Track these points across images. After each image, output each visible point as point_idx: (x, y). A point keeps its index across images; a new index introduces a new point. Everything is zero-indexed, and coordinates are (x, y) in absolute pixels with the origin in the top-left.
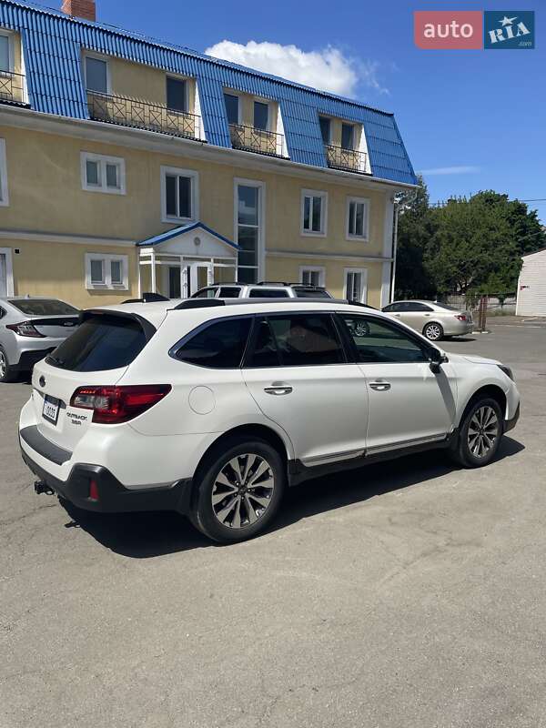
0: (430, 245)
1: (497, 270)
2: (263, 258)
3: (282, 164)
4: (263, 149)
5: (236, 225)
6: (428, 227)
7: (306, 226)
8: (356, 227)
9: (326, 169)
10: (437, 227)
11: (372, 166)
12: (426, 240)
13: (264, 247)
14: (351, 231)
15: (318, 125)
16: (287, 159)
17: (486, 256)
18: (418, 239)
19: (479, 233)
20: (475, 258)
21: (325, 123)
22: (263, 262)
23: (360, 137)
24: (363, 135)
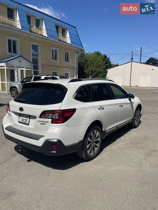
0: (86, 65)
1: (100, 73)
2: (40, 67)
3: (45, 39)
4: (39, 33)
5: (32, 57)
6: (85, 61)
7: (53, 58)
8: (67, 60)
9: (58, 41)
10: (87, 61)
11: (71, 42)
12: (85, 64)
13: (40, 64)
14: (65, 61)
15: (55, 28)
16: (47, 37)
17: (97, 69)
18: (83, 64)
19: (96, 63)
20: (95, 70)
21: (57, 27)
22: (40, 69)
23: (67, 33)
24: (68, 32)
